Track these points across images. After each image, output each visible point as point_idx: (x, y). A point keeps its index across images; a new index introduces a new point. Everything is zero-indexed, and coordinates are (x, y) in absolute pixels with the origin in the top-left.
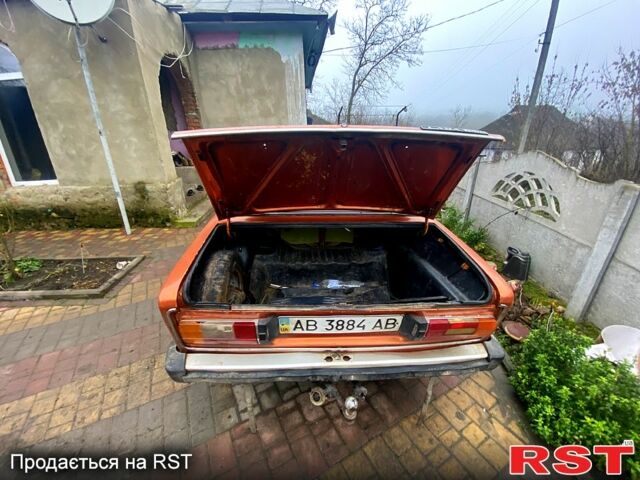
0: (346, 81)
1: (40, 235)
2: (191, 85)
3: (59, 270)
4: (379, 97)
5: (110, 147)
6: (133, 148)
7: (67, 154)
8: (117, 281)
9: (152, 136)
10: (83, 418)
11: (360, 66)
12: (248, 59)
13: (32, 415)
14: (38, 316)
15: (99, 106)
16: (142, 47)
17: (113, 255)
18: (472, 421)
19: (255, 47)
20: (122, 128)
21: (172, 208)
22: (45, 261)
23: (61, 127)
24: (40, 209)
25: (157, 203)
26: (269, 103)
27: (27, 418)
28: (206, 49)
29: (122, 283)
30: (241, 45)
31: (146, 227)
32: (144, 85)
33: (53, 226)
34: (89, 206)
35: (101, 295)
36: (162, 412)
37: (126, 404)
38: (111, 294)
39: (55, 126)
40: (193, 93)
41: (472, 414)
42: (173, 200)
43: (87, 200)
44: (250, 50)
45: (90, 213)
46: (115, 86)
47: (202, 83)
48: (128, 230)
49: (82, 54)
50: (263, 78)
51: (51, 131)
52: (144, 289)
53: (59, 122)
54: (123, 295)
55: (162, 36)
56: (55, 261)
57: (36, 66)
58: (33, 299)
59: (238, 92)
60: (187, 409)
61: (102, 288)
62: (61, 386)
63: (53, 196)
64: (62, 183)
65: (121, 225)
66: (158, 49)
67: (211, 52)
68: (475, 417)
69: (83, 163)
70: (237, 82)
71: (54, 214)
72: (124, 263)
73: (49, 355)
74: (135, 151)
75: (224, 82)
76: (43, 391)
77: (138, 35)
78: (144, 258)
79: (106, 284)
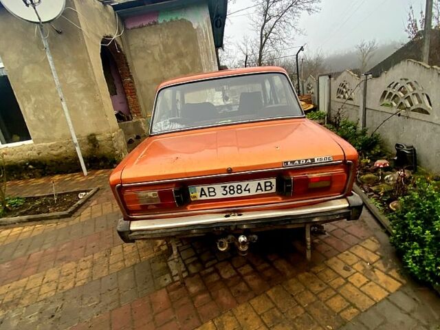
0: (255, 37)
1: (21, 183)
2: (125, 57)
3: (37, 203)
4: (285, 45)
5: (68, 109)
6: (86, 108)
7: (39, 119)
8: (80, 206)
9: (98, 98)
10: (63, 287)
11: (265, 22)
12: (167, 31)
13: (27, 288)
14: (25, 232)
15: (59, 80)
16: (87, 33)
17: (76, 190)
18: (357, 272)
19: (171, 20)
20: (77, 95)
21: (117, 152)
22: (27, 198)
23: (33, 99)
24: (21, 164)
25: (105, 149)
26: (187, 62)
27: (23, 290)
28: (134, 28)
29: (84, 207)
30: (160, 21)
31: (99, 169)
32: (90, 61)
33: (30, 176)
34: (55, 157)
35: (69, 215)
36: (118, 280)
37: (92, 278)
38: (76, 214)
39: (29, 100)
40: (127, 63)
41: (358, 267)
42: (117, 146)
43: (54, 153)
44: (167, 24)
45: (56, 162)
46: (70, 65)
47: (133, 54)
48: (85, 173)
49: (45, 44)
50: (180, 43)
51: (26, 104)
52: (100, 209)
53: (31, 96)
54: (85, 214)
55: (100, 24)
56: (34, 198)
57: (12, 56)
58: (21, 222)
59: (161, 57)
60: (135, 277)
61: (69, 210)
62: (46, 271)
63: (29, 152)
64: (36, 142)
65: (80, 170)
66: (99, 33)
67: (137, 30)
68: (360, 269)
69: (50, 125)
70: (160, 50)
71: (31, 166)
72: (84, 194)
73: (35, 254)
74: (87, 110)
75: (150, 52)
76: (33, 274)
77: (84, 25)
78: (98, 189)
79: (72, 208)
